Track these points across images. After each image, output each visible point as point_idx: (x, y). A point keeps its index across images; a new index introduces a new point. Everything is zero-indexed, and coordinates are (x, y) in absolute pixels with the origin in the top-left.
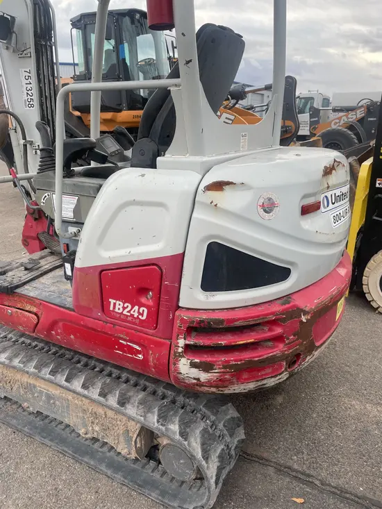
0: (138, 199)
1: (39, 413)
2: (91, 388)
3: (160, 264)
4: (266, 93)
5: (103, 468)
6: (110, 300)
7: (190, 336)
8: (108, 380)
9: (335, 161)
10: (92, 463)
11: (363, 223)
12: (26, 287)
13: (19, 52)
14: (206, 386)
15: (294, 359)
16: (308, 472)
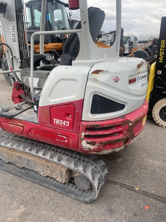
0: (65, 78)
1: (24, 168)
2: (46, 155)
3: (74, 103)
4: (109, 35)
5: (52, 187)
6: (54, 119)
7: (87, 132)
8: (53, 152)
9: (142, 62)
10: (47, 185)
11: (152, 89)
12: (18, 116)
13: (9, 18)
14: (93, 151)
15: (127, 140)
16: (132, 186)
